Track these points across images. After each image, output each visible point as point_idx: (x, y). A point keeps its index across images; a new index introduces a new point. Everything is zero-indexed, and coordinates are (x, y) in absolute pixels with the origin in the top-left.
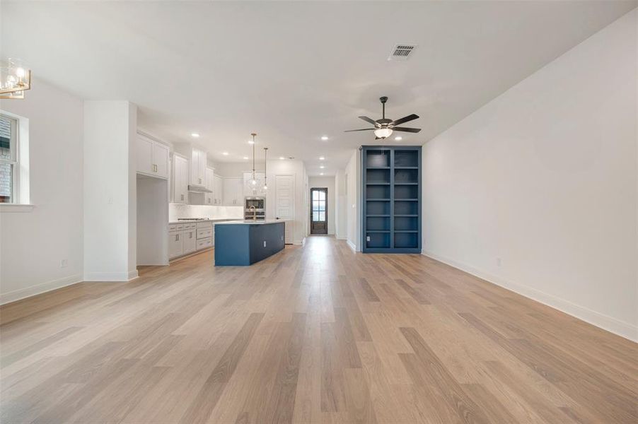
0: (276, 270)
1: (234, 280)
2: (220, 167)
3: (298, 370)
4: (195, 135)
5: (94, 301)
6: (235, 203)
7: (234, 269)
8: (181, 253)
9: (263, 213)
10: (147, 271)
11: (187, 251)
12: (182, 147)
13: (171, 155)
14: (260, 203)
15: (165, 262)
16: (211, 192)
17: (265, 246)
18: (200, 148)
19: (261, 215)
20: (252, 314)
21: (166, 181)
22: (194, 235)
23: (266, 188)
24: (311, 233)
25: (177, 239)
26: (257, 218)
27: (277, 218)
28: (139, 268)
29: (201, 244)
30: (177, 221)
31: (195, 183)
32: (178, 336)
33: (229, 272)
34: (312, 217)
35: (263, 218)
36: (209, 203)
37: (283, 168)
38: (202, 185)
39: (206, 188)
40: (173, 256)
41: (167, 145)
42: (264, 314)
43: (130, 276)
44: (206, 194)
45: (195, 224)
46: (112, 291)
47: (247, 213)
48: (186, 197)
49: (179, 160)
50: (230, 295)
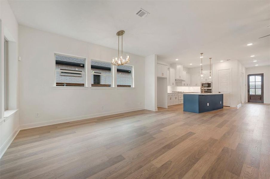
0: (212, 117)
1: (189, 117)
2: (189, 70)
3: (200, 159)
4: (177, 60)
5: (145, 115)
6: (196, 85)
7: (190, 113)
8: (172, 104)
9: (211, 90)
10: (160, 109)
11: (174, 104)
12: (173, 65)
13: (169, 69)
14: (209, 85)
15: (166, 107)
16: (185, 81)
17: (208, 105)
18: (180, 64)
19: (210, 91)
20: (190, 132)
21: (167, 78)
22: (177, 98)
23: (210, 77)
24: (249, 101)
25: (171, 99)
26: (205, 92)
27: (220, 92)
28: (158, 108)
29: (180, 102)
30: (172, 93)
31: (178, 78)
32: (161, 131)
33: (188, 115)
34: (249, 92)
35: (211, 92)
36: (184, 85)
37: (223, 66)
38: (181, 78)
39: (183, 79)
40: (169, 105)
41: (167, 66)
42: (195, 134)
43: (155, 109)
44: (183, 82)
45: (178, 94)
46: (150, 113)
47: (202, 90)
48: (174, 84)
49: (172, 70)
50: (184, 123)
